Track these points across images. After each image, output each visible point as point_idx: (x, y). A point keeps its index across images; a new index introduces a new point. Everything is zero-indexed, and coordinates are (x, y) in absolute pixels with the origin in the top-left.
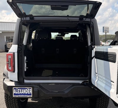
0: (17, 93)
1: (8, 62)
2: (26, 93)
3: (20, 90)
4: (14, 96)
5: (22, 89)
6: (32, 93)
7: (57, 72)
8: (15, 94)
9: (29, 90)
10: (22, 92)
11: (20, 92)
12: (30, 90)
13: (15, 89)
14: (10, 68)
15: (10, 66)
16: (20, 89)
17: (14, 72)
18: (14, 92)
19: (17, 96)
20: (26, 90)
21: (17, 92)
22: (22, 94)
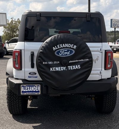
0: (25, 91)
1: (15, 60)
2: (35, 90)
3: (28, 88)
4: (22, 94)
5: (30, 86)
6: (40, 90)
8: (23, 92)
9: (37, 87)
10: (30, 90)
11: (28, 89)
12: (39, 87)
13: (22, 87)
14: (17, 66)
15: (17, 63)
16: (28, 86)
17: (21, 70)
18: (22, 89)
19: (25, 94)
20: (35, 87)
21: (25, 89)
22: (30, 92)
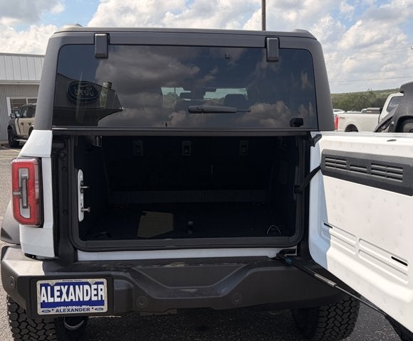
7: (190, 223)
11: (64, 296)
15: (25, 205)
19: (53, 311)
21: (52, 296)
